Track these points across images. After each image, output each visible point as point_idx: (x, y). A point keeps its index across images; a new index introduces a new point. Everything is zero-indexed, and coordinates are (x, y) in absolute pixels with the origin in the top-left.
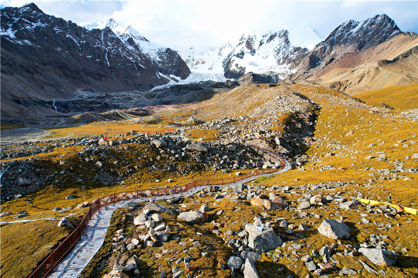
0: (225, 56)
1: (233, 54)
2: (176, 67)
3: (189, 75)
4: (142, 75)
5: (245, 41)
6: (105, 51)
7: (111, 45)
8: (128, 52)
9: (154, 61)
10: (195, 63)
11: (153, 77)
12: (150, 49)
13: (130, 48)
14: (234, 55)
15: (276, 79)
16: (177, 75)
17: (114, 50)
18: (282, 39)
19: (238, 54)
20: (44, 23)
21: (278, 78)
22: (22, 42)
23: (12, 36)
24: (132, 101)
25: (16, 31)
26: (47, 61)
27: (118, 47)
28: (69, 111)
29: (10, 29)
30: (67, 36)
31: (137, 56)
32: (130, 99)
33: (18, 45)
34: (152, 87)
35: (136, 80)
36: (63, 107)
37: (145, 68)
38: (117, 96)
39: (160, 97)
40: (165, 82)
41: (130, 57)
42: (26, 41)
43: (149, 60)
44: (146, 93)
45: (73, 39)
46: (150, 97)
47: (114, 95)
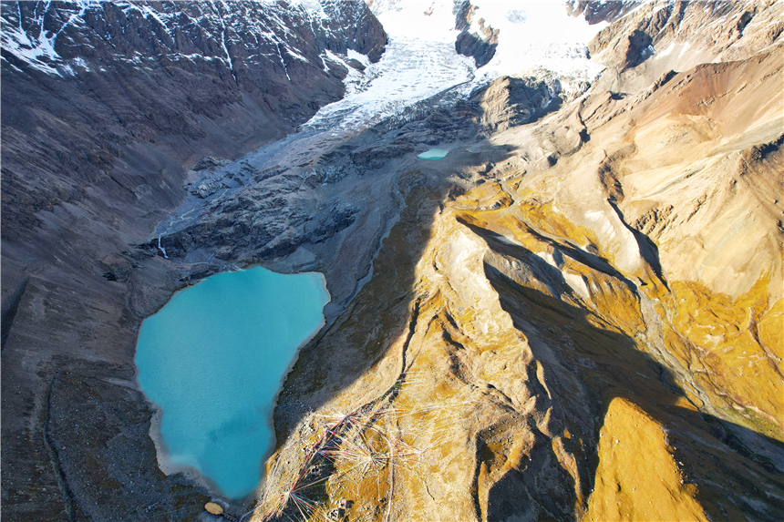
2: (359, 30)
3: (384, 51)
4: (295, 79)
6: (220, 29)
7: (228, 8)
9: (314, 23)
15: (555, 88)
16: (361, 50)
17: (236, 22)
21: (560, 88)
22: (73, 66)
23: (52, 54)
24: (286, 209)
25: (55, 35)
26: (125, 111)
27: (243, 10)
28: (185, 251)
29: (43, 33)
30: (145, 16)
31: (281, 22)
32: (282, 203)
33: (68, 78)
34: (314, 108)
35: (284, 94)
36: (175, 246)
37: (300, 57)
38: (258, 198)
39: (332, 181)
40: (339, 77)
41: (268, 31)
42: (78, 59)
43: (306, 23)
44: (308, 175)
45: (155, 16)
46: (314, 182)
47: (253, 197)
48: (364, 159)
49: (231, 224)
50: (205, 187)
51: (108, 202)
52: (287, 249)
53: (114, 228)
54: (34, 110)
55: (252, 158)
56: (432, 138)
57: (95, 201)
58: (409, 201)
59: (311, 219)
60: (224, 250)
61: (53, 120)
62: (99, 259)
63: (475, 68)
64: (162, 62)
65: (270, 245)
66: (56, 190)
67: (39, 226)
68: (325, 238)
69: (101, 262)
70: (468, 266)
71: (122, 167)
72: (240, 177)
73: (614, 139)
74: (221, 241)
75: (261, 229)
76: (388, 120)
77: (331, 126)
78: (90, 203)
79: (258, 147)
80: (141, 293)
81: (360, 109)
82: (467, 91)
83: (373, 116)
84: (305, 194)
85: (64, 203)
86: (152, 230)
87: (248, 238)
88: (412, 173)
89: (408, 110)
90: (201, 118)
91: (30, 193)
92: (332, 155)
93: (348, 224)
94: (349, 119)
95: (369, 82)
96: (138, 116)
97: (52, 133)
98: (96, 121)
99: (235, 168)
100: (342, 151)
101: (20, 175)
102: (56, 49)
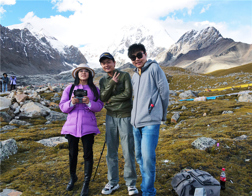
1: (117, 50)
2: (77, 58)
6: (24, 46)
7: (28, 41)
8: (41, 47)
9: (61, 54)
10: (91, 56)
11: (61, 65)
12: (58, 46)
13: (43, 44)
17: (31, 45)
18: (149, 41)
19: (120, 50)
24: (45, 82)
31: (49, 50)
32: (43, 80)
34: (59, 72)
35: (48, 67)
41: (43, 50)
43: (58, 53)
46: (58, 78)
47: (30, 77)
90: (11, 64)
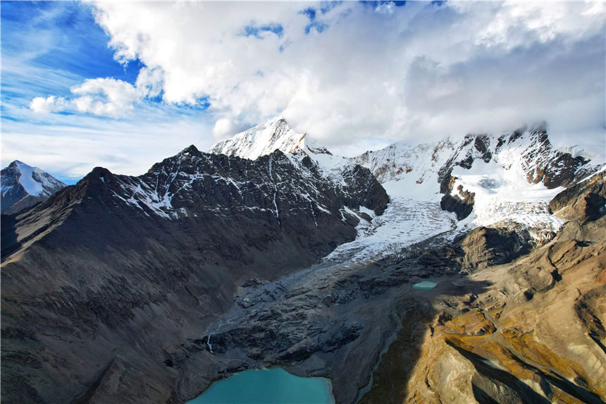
0: (441, 163)
1: (456, 161)
2: (368, 193)
3: (386, 207)
4: (321, 226)
5: (474, 139)
6: (274, 191)
7: (280, 179)
8: (302, 184)
9: (337, 188)
10: (396, 170)
12: (332, 170)
13: (306, 174)
14: (457, 164)
15: (525, 237)
16: (369, 207)
17: (285, 187)
19: (462, 161)
20: (202, 173)
21: (529, 236)
22: (178, 213)
23: (169, 205)
24: (306, 322)
25: (173, 195)
26: (203, 242)
27: (290, 180)
28: (226, 349)
29: (167, 193)
30: (228, 184)
31: (315, 188)
32: (303, 317)
33: (174, 220)
34: (333, 246)
35: (312, 236)
36: (220, 343)
37: (325, 210)
38: (286, 311)
39: (343, 302)
40: (352, 225)
41: (305, 193)
42: (182, 209)
43: (331, 188)
44: (325, 296)
45: (234, 183)
46: (329, 302)
47: (282, 311)
48: (369, 286)
49: (263, 330)
50: (248, 300)
51: (179, 305)
52: (303, 355)
53: (179, 325)
54: (149, 240)
55: (284, 281)
56: (424, 273)
57: (171, 304)
58: (404, 323)
59: (324, 332)
60: (255, 351)
61: (158, 246)
62: (164, 348)
63: (457, 221)
64: (233, 212)
65: (291, 350)
66: (149, 294)
67: (132, 319)
68: (335, 349)
69: (165, 350)
70: (458, 386)
71: (193, 281)
72: (274, 294)
73: (585, 279)
74: (253, 343)
75: (284, 336)
76: (388, 257)
77: (344, 260)
78: (168, 305)
79: (290, 273)
80: (187, 380)
81: (367, 248)
82: (452, 238)
83: (377, 253)
84: (320, 311)
85: (151, 304)
86: (205, 329)
87: (274, 343)
88: (407, 300)
89: (404, 250)
90: (253, 249)
91: (133, 294)
92: (345, 281)
93: (353, 338)
94: (358, 255)
95: (375, 229)
96: (211, 246)
97: (156, 255)
98: (184, 248)
99: (271, 287)
100: (352, 279)
101: (130, 282)
102: (171, 203)
